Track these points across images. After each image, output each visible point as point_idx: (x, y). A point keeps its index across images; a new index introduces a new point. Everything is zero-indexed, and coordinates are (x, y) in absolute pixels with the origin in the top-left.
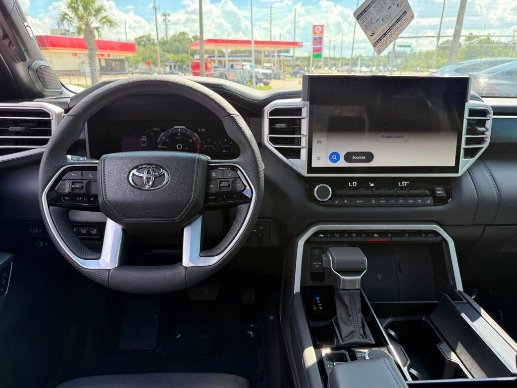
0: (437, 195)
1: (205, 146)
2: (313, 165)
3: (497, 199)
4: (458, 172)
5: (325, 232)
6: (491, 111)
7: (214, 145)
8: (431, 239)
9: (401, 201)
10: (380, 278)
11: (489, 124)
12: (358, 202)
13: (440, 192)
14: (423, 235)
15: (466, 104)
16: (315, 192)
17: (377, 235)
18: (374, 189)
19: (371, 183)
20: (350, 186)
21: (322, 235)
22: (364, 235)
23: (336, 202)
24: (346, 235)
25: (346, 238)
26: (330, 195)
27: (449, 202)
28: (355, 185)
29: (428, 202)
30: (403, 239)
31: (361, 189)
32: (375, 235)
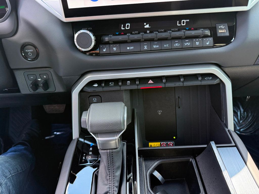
0: (219, 35)
2: (70, 6)
4: (246, 5)
5: (99, 82)
8: (208, 82)
9: (177, 44)
10: (160, 114)
12: (128, 48)
13: (223, 31)
14: (200, 78)
16: (75, 41)
17: (152, 82)
18: (148, 32)
19: (146, 24)
20: (122, 29)
21: (96, 85)
22: (137, 82)
23: (104, 50)
24: (120, 84)
25: (120, 86)
26: (93, 44)
27: (231, 42)
28: (128, 27)
29: (208, 44)
30: (178, 84)
31: (133, 33)
32: (149, 82)
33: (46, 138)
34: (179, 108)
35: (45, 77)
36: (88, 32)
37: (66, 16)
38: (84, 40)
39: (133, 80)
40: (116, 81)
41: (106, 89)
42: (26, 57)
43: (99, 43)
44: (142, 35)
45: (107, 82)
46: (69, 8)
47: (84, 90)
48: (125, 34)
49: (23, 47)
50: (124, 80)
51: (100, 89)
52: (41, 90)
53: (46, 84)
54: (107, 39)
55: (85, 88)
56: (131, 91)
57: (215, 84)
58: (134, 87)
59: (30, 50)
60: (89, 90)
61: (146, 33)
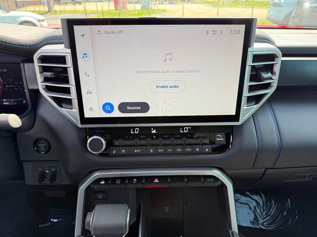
0: (217, 143)
1: (7, 86)
2: (86, 116)
4: (238, 121)
6: (280, 53)
7: (16, 85)
8: (210, 183)
9: (179, 150)
10: (167, 211)
11: (277, 69)
12: (136, 151)
13: (220, 138)
14: (202, 180)
16: (88, 145)
17: (158, 181)
18: (154, 137)
19: (154, 130)
20: (132, 133)
21: (103, 182)
22: (143, 181)
23: (114, 152)
24: (127, 181)
25: (126, 184)
26: (104, 147)
27: (229, 148)
28: (137, 131)
29: (207, 150)
30: (182, 184)
31: (141, 137)
32: (155, 181)
33: (40, 226)
34: (187, 205)
35: (53, 169)
36: (100, 138)
37: (82, 123)
38: (96, 144)
39: (139, 178)
40: (123, 179)
41: (112, 186)
42: (38, 152)
43: (109, 144)
44: (149, 141)
45: (114, 179)
46: (85, 117)
47: (91, 187)
48: (133, 139)
49: (37, 141)
50: (131, 178)
51: (107, 187)
52: (47, 182)
53: (54, 176)
54: (116, 143)
55: (92, 185)
56: (138, 190)
57: (216, 186)
58: (140, 186)
59: (42, 145)
60: (95, 187)
61: (152, 138)
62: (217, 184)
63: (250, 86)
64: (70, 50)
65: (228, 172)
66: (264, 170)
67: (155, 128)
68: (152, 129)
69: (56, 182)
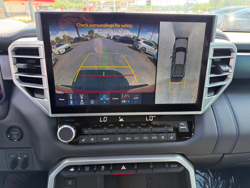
0: (180, 131)
3: (235, 134)
6: (236, 49)
8: (174, 169)
9: (145, 138)
11: (232, 62)
12: (104, 139)
13: (183, 127)
14: (167, 166)
15: (211, 44)
16: (58, 134)
18: (122, 125)
20: (101, 121)
21: (72, 170)
22: (111, 168)
23: (83, 140)
24: (95, 169)
25: (95, 172)
26: (74, 136)
27: (192, 136)
28: (105, 120)
29: (171, 138)
30: (148, 171)
31: (109, 125)
32: (122, 168)
35: (25, 156)
36: (70, 127)
38: (66, 133)
39: (107, 166)
40: (92, 166)
41: (81, 174)
42: (11, 139)
43: (79, 133)
44: (117, 130)
45: (83, 167)
47: (61, 174)
48: (102, 127)
49: (10, 130)
50: (99, 166)
51: (76, 174)
52: (19, 168)
53: (25, 163)
54: (86, 132)
55: (62, 172)
56: (106, 177)
58: (108, 173)
59: (15, 134)
60: (65, 174)
61: (120, 127)
62: (180, 170)
63: (211, 78)
64: (43, 42)
65: (189, 157)
66: (222, 155)
67: (122, 117)
68: (120, 118)
69: (28, 169)
